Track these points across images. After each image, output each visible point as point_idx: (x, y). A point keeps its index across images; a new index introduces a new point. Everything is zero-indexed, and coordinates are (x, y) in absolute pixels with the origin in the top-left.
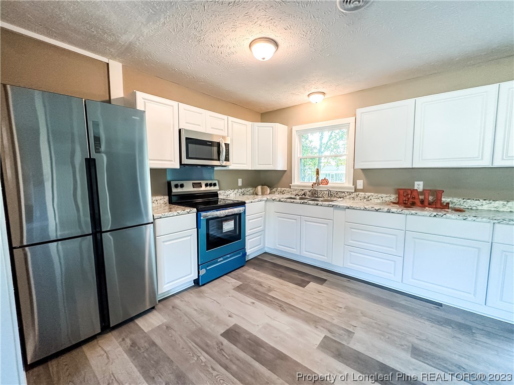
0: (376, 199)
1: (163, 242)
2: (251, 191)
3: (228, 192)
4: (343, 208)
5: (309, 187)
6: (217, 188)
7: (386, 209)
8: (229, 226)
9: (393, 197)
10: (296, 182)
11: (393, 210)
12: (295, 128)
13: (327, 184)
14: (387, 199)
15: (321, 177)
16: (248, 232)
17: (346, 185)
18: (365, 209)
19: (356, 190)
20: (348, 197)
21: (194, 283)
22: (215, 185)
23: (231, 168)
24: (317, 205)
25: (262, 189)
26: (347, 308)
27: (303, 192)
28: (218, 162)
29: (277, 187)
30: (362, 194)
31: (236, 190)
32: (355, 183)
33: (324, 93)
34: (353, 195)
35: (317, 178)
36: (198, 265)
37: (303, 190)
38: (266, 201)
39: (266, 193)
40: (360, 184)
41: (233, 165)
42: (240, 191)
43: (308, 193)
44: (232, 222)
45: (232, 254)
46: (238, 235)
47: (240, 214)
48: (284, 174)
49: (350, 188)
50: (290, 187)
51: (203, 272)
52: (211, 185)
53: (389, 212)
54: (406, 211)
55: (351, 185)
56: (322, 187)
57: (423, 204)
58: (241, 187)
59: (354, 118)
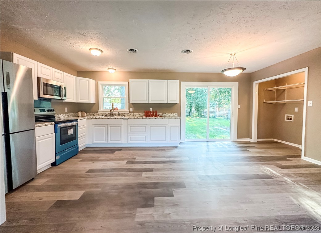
0: (137, 115)
1: (38, 141)
2: (73, 115)
3: (60, 116)
4: (127, 119)
5: (109, 111)
6: (54, 112)
7: (142, 118)
8: (70, 132)
9: (143, 114)
10: (101, 109)
11: (144, 118)
12: (100, 83)
13: (117, 110)
14: (141, 115)
15: (114, 107)
16: (79, 136)
17: (126, 110)
18: (135, 119)
19: (130, 112)
20: (127, 115)
21: (51, 165)
22: (53, 111)
23: (65, 101)
24: (115, 118)
25: (81, 113)
26: (132, 154)
27: (105, 114)
28: (60, 97)
29: (90, 112)
30: (132, 114)
31: (65, 114)
32: (129, 109)
33: (115, 70)
34: (129, 114)
35: (113, 107)
36: (56, 154)
37: (105, 113)
38: (87, 119)
39: (84, 115)
40: (131, 109)
41: (67, 100)
42: (67, 115)
43: (108, 114)
44: (72, 130)
45: (72, 147)
46: (74, 137)
47: (75, 126)
48: (94, 105)
49: (128, 111)
50: (98, 112)
51: (58, 157)
52: (51, 111)
53: (143, 118)
54: (148, 118)
55: (128, 110)
56: (115, 112)
57: (152, 116)
58: (67, 113)
59: (128, 82)
